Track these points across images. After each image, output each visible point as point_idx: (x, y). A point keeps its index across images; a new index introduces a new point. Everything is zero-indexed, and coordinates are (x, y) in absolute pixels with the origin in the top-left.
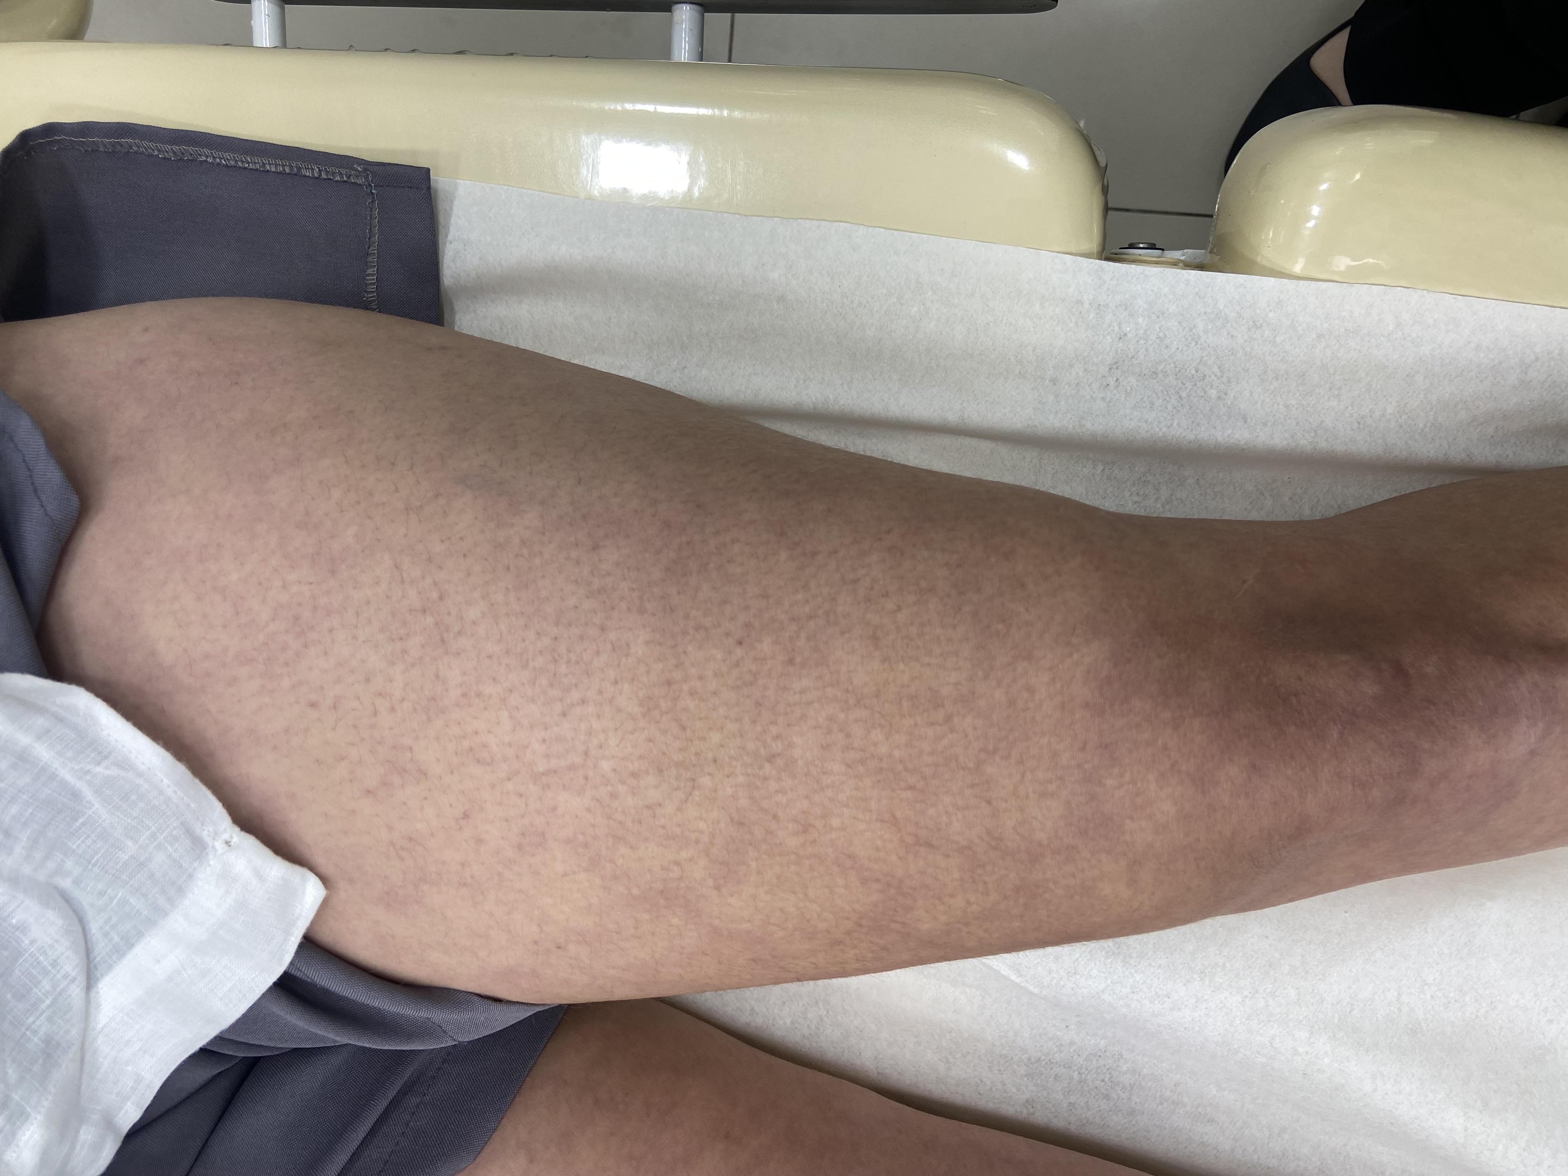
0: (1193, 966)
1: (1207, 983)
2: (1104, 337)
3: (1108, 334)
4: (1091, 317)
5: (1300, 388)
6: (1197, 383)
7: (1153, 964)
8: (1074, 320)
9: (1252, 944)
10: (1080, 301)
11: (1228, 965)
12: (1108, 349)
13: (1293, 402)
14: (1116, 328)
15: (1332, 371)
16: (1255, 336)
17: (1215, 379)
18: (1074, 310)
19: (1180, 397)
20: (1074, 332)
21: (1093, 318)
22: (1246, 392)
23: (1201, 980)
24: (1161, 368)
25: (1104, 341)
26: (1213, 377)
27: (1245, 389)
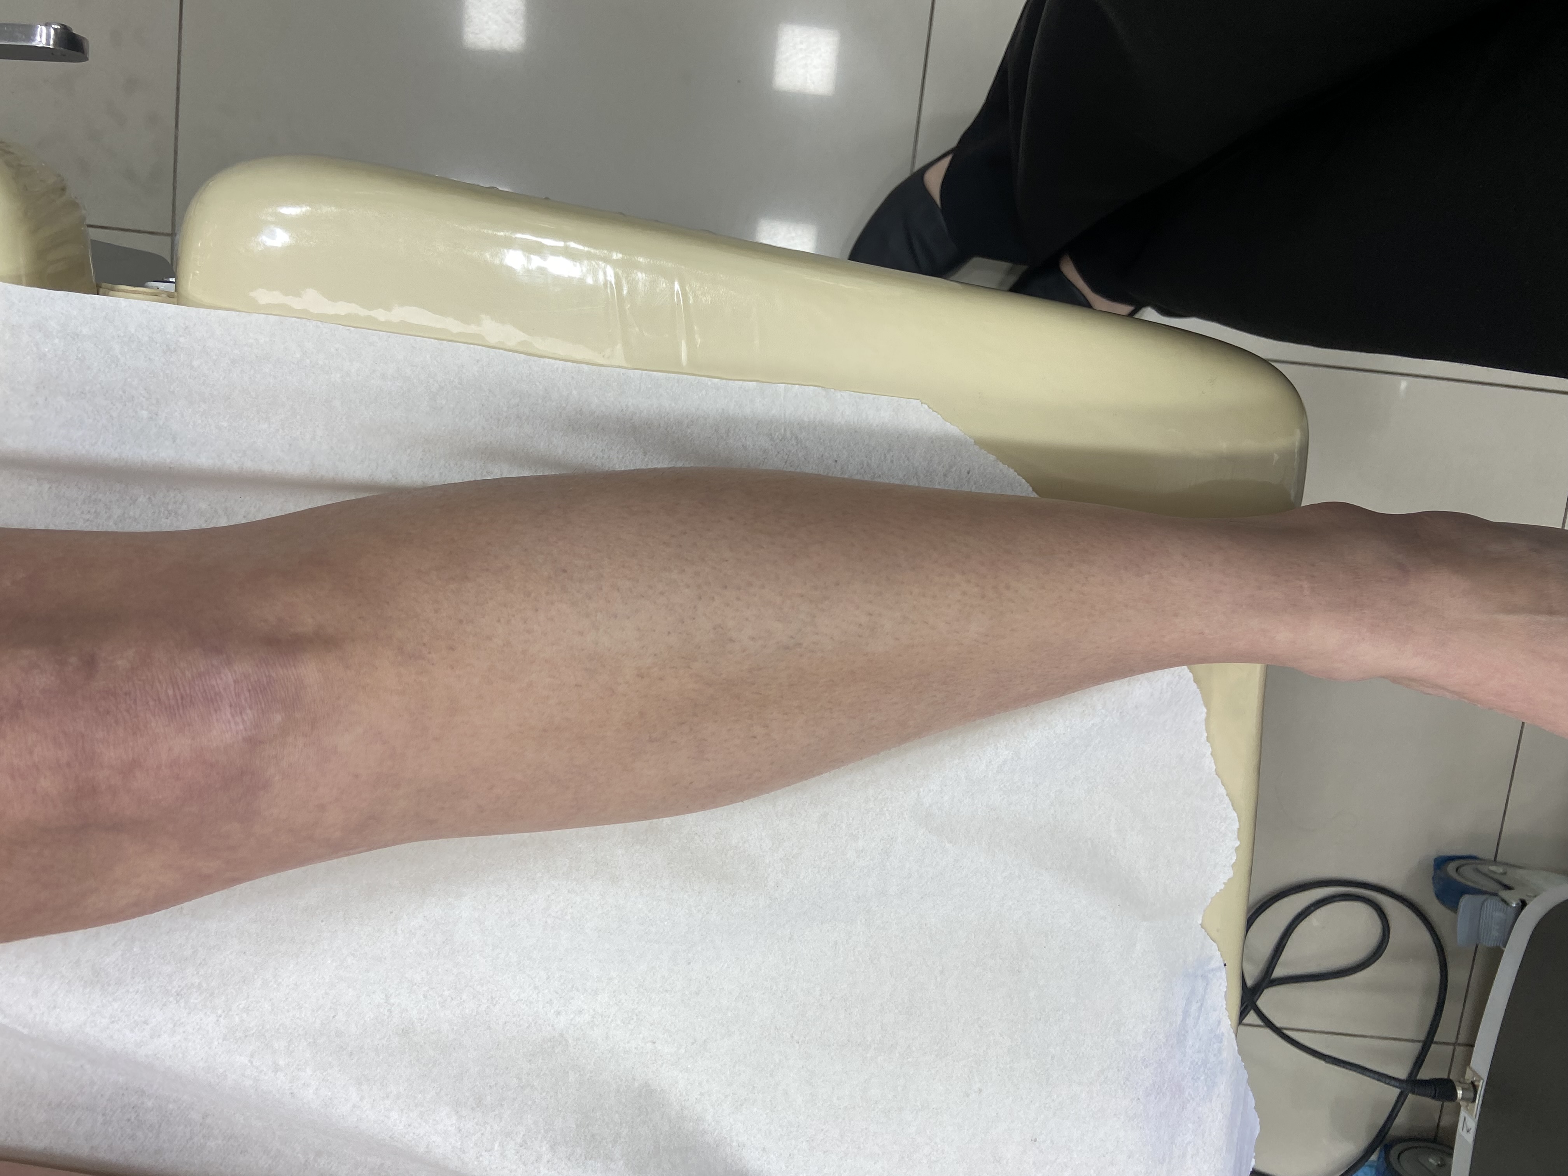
0: (169, 988)
1: (182, 1004)
5: (229, 411)
6: (127, 403)
7: (131, 990)
9: (230, 961)
11: (204, 985)
13: (225, 424)
15: (253, 394)
16: (171, 359)
17: (144, 400)
19: (111, 416)
22: (176, 413)
23: (177, 1002)
24: (87, 388)
26: (141, 398)
27: (176, 411)
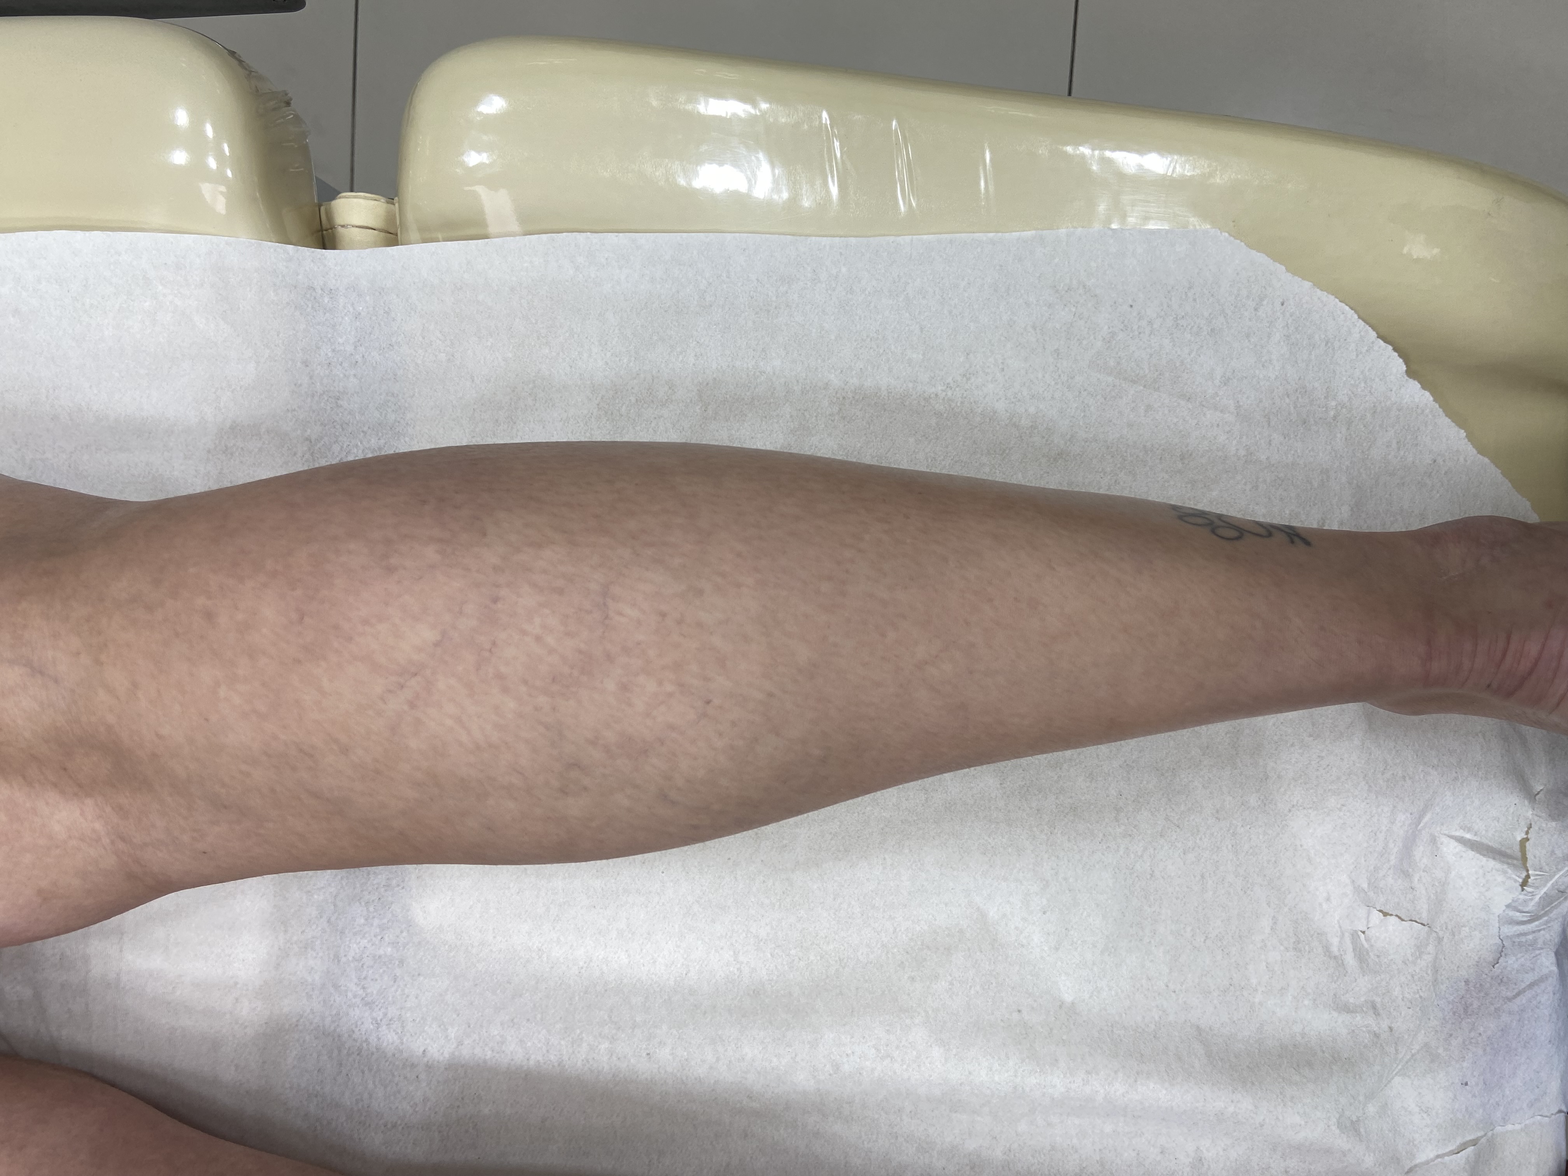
2: (342, 318)
3: (345, 315)
4: (326, 301)
8: (310, 306)
10: (312, 287)
12: (349, 330)
14: (351, 309)
18: (308, 296)
20: (314, 316)
21: (328, 302)
25: (343, 321)
